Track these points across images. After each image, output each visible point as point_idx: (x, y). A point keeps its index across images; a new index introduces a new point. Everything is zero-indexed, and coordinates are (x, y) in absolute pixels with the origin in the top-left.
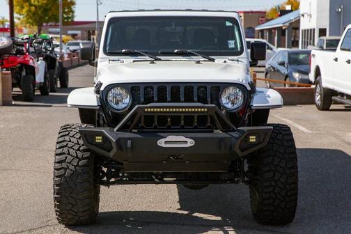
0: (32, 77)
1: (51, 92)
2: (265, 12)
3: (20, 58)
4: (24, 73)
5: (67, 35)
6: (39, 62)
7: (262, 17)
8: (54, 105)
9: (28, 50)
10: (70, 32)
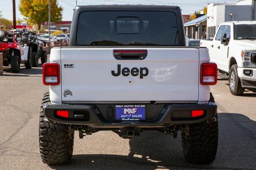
0: (18, 57)
1: (33, 66)
2: (189, 16)
3: (10, 44)
4: (13, 54)
5: (60, 30)
6: (24, 47)
7: (188, 19)
8: (30, 75)
9: (16, 40)
10: (62, 28)
